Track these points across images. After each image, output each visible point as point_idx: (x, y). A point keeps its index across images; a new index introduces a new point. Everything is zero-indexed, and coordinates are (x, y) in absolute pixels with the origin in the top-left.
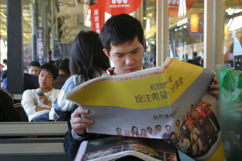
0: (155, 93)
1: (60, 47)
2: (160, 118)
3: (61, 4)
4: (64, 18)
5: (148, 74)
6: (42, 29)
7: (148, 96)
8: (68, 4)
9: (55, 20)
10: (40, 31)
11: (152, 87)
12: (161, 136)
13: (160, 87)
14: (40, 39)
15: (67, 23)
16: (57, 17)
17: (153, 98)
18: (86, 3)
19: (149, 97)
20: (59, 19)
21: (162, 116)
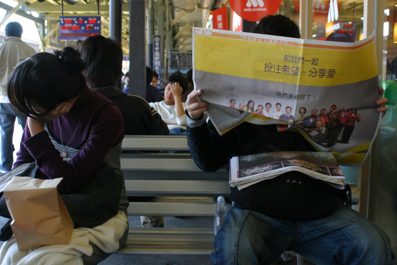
0: (287, 65)
1: (177, 58)
2: (283, 96)
3: (177, 9)
5: (286, 42)
6: (159, 36)
7: (279, 66)
8: (185, 10)
9: (170, 27)
10: (157, 39)
11: (286, 58)
12: (278, 116)
13: (294, 61)
14: (157, 48)
15: (182, 30)
16: (172, 25)
17: (284, 71)
18: (207, 8)
19: (280, 68)
20: (174, 26)
21: (287, 94)
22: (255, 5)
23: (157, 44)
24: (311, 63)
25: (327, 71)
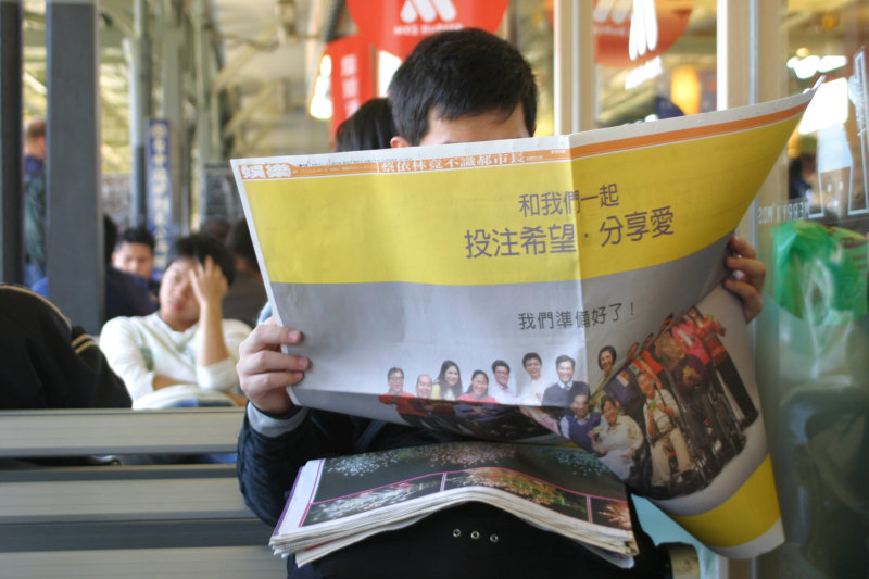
1: (226, 187)
3: (228, 42)
4: (240, 91)
6: (166, 123)
8: (252, 44)
9: (208, 96)
10: (159, 131)
14: (159, 159)
15: (251, 109)
16: (217, 87)
18: (315, 37)
20: (223, 95)
22: (429, 16)
23: (159, 146)
24: (598, 201)
25: (648, 217)
